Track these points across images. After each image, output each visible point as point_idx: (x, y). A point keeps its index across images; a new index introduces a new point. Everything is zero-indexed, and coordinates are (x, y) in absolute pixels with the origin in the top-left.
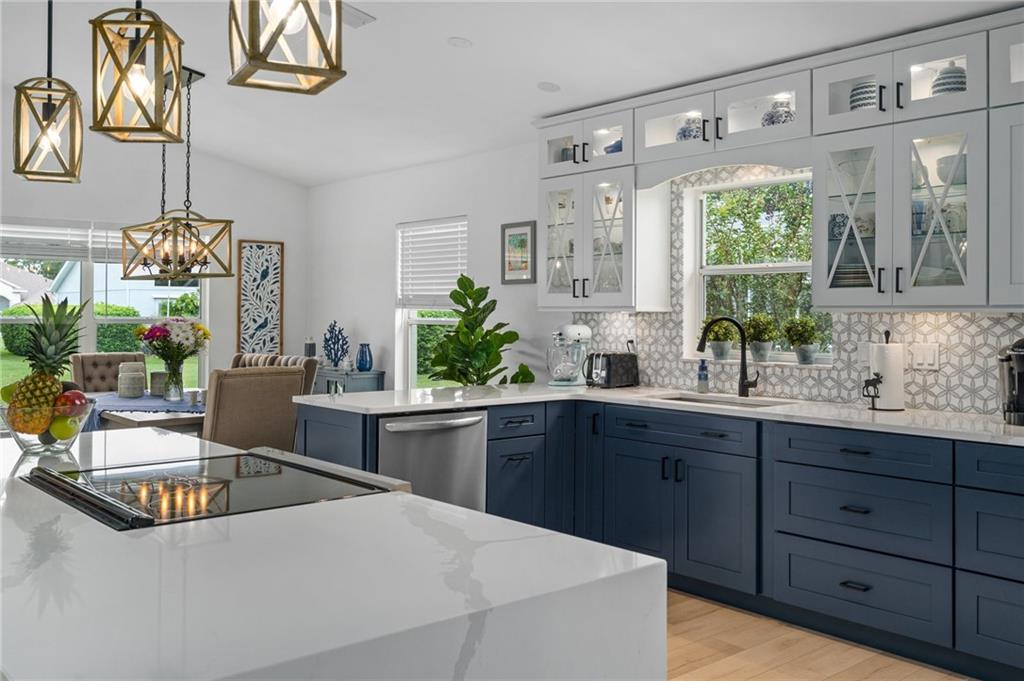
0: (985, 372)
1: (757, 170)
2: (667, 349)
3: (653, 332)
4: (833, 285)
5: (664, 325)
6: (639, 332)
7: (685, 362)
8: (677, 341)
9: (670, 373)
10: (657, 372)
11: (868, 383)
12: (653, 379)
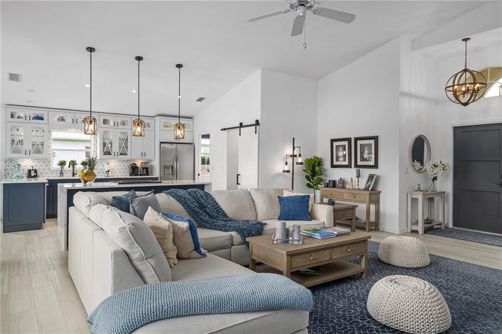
0: (126, 169)
1: (74, 129)
2: (45, 168)
3: (40, 164)
4: (104, 155)
5: (44, 162)
6: (35, 164)
7: (52, 171)
8: (49, 166)
9: (47, 173)
10: (42, 173)
11: (107, 172)
12: (40, 175)
